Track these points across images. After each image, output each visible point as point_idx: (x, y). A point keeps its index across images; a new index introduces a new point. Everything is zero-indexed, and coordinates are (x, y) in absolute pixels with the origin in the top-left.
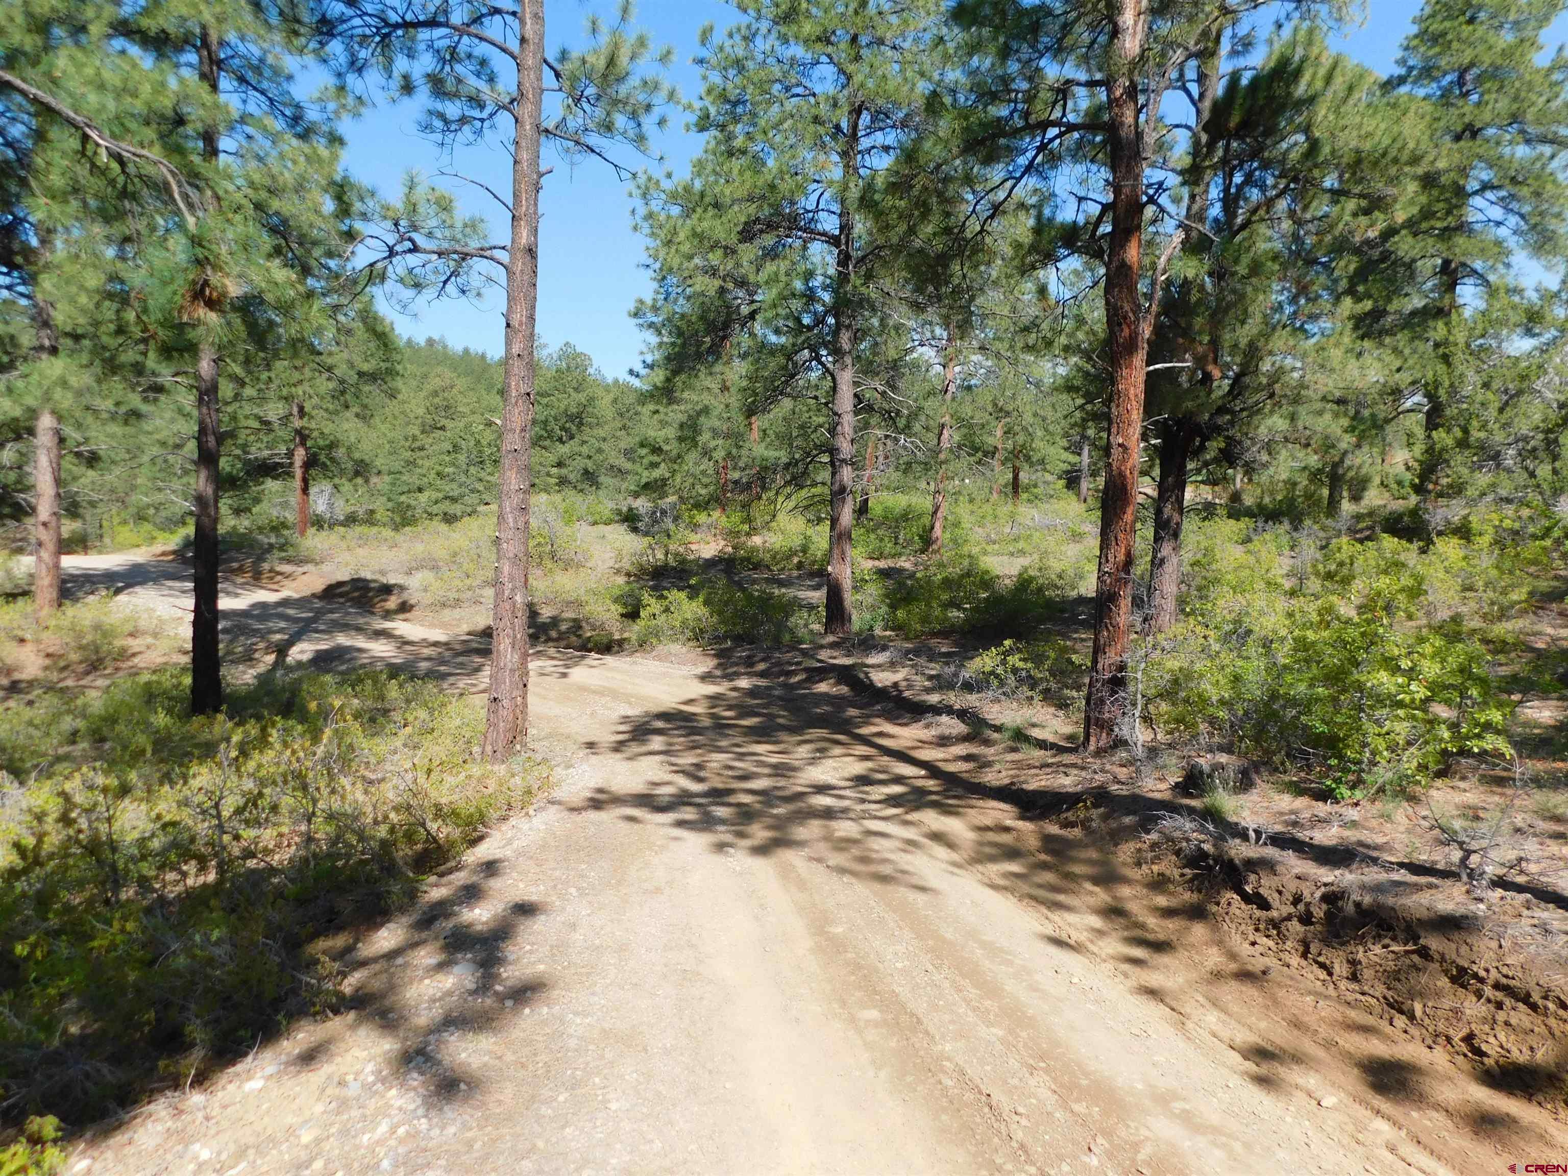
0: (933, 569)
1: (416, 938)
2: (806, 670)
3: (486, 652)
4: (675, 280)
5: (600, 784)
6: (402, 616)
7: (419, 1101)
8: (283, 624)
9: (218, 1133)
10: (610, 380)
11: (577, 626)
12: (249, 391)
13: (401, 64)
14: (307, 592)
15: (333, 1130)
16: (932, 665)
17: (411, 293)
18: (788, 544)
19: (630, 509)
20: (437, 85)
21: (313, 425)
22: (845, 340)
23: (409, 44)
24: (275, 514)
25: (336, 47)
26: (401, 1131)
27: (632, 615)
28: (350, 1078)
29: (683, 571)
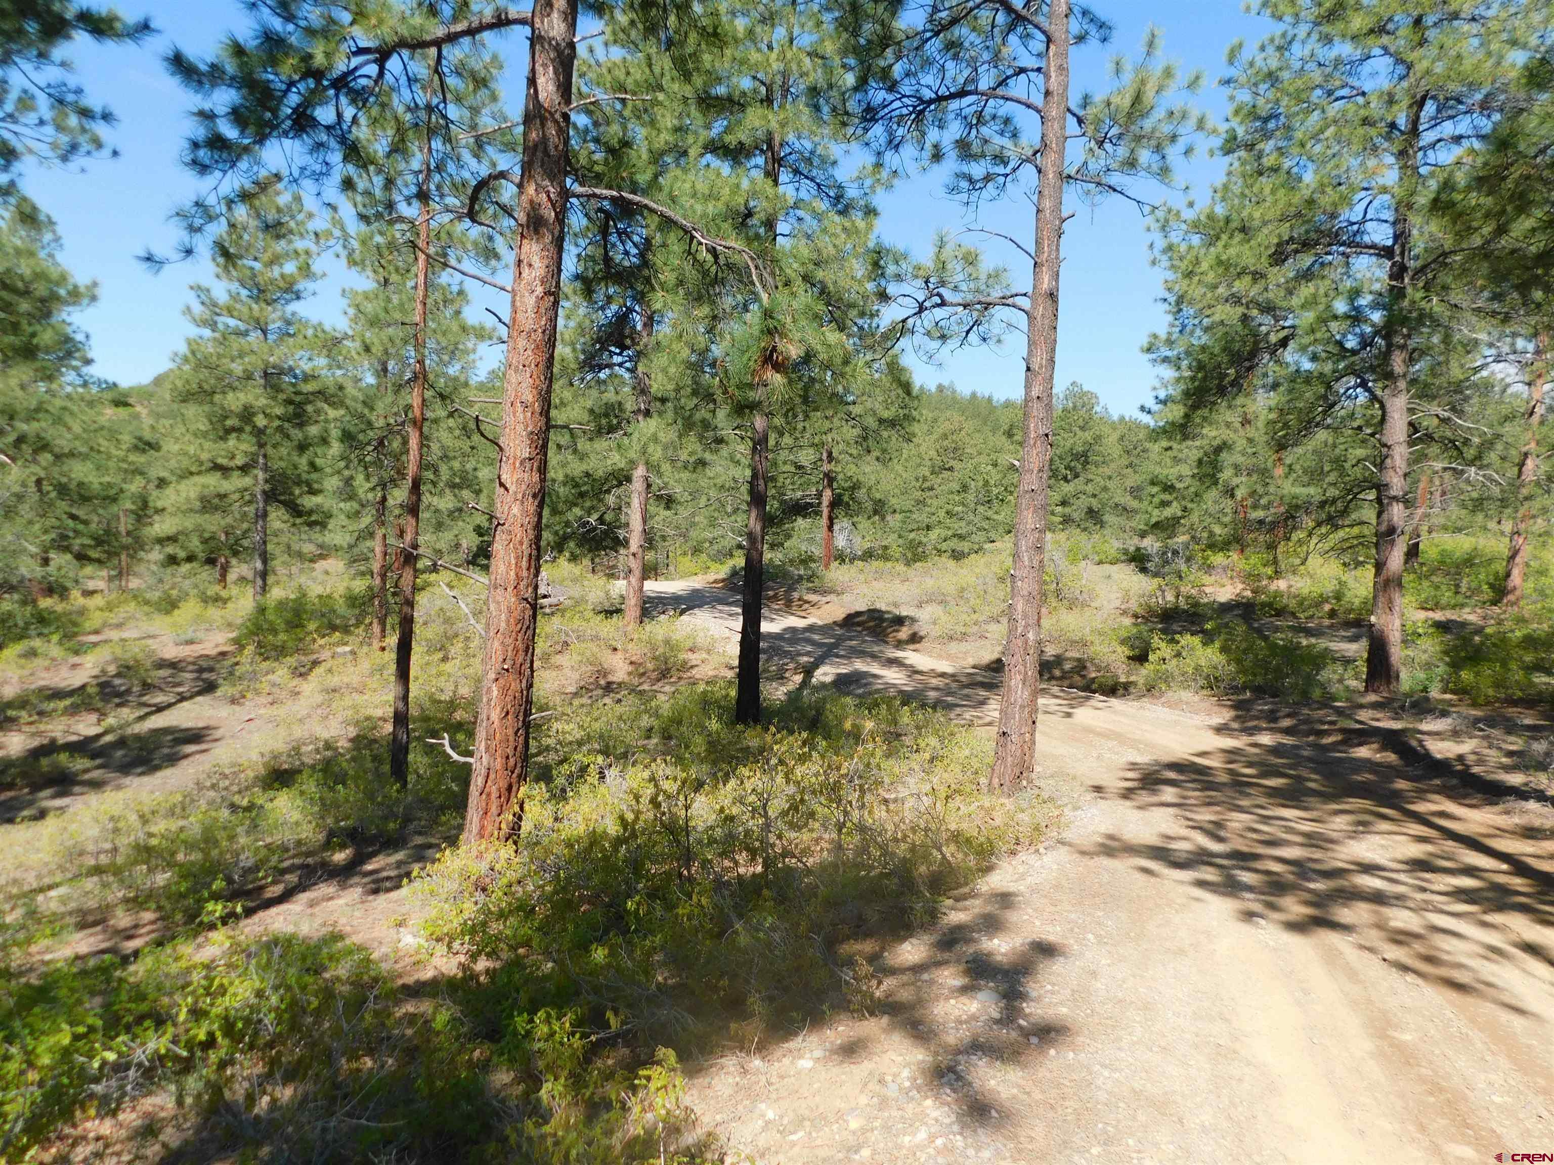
0: (1508, 625)
1: (939, 957)
2: (1343, 731)
3: (990, 686)
4: (1192, 312)
5: (1111, 831)
6: (912, 647)
7: (953, 1118)
8: (809, 648)
9: (778, 1099)
10: (1115, 418)
11: (1081, 666)
12: (787, 440)
13: (933, 135)
14: (829, 620)
15: (877, 1124)
16: (1512, 739)
17: (936, 344)
18: (1317, 590)
19: (1138, 549)
20: (964, 148)
21: (839, 469)
22: (1398, 363)
23: (940, 116)
24: (804, 548)
25: (878, 130)
26: (939, 1142)
27: (1141, 658)
28: (889, 1078)
29: (1195, 614)
